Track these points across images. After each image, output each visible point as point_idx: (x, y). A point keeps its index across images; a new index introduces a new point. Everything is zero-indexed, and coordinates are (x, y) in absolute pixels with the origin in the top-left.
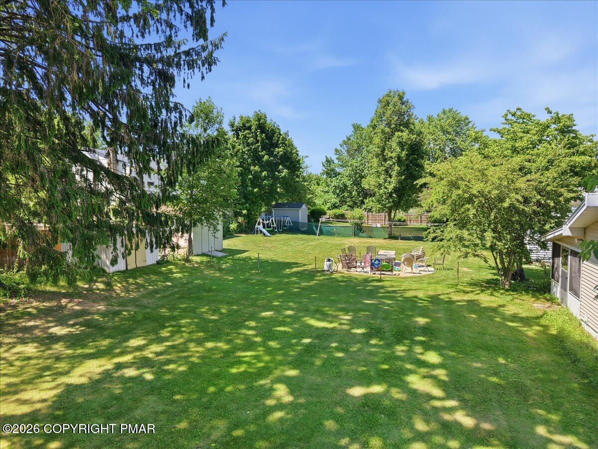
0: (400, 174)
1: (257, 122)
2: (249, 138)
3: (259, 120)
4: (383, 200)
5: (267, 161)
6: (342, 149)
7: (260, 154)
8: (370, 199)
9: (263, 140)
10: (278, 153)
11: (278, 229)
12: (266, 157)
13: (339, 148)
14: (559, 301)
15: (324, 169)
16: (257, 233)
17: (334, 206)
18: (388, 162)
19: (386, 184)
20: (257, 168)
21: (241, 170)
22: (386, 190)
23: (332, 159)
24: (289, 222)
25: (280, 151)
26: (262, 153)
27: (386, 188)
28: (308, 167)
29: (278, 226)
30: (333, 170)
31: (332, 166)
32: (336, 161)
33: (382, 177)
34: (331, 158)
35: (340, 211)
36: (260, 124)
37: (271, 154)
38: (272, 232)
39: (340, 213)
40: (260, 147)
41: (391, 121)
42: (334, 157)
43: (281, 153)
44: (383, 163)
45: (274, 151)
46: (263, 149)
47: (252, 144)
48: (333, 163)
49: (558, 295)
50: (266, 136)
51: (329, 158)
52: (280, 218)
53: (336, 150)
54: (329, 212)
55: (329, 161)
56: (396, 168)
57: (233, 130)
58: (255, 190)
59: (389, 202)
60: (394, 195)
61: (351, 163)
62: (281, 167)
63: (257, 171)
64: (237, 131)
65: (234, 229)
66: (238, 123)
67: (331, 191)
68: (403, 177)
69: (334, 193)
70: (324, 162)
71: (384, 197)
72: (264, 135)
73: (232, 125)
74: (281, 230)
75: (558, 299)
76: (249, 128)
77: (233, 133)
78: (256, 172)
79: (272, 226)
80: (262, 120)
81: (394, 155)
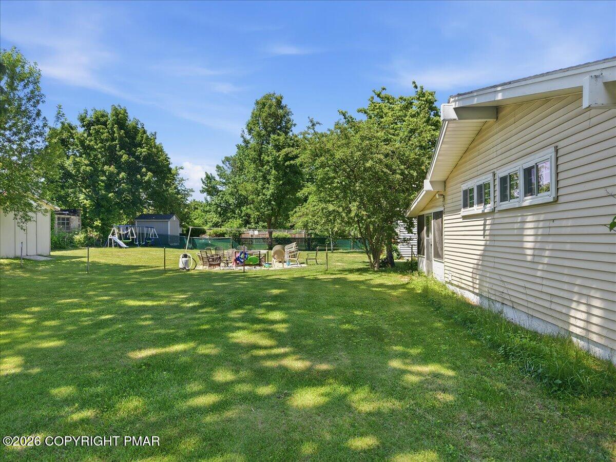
0: (277, 179)
1: (114, 117)
2: (102, 133)
3: (117, 115)
4: (261, 208)
5: (127, 162)
6: (224, 166)
7: (117, 153)
8: (248, 207)
9: (121, 138)
10: (141, 154)
11: (139, 242)
12: (125, 157)
13: (221, 165)
14: (426, 274)
15: (204, 186)
16: (111, 246)
17: (216, 225)
18: (265, 166)
19: (264, 191)
20: (112, 168)
21: (90, 170)
22: (264, 197)
23: (213, 175)
24: (155, 234)
25: (143, 151)
26: (121, 153)
27: (264, 194)
28: (183, 180)
29: (139, 238)
30: (214, 188)
31: (213, 183)
32: (217, 178)
33: (261, 183)
34: (211, 174)
35: (222, 229)
36: (118, 119)
37: (131, 153)
38: (131, 244)
39: (221, 232)
40: (118, 146)
41: (266, 123)
42: (215, 174)
43: (144, 153)
44: (260, 168)
45: (135, 152)
46: (121, 149)
47: (107, 140)
48: (214, 180)
49: (425, 269)
50: (125, 133)
51: (209, 174)
52: (143, 230)
53: (218, 167)
54: (208, 232)
55: (209, 178)
56: (273, 172)
57: (83, 126)
58: (110, 195)
59: (268, 210)
60: (273, 203)
61: (233, 179)
62: (144, 170)
63: (113, 173)
64: (88, 126)
65: (80, 241)
66: (91, 116)
67: (212, 211)
68: (281, 182)
69: (216, 212)
70: (203, 179)
71: (263, 204)
72: (123, 131)
73: (82, 120)
74: (144, 243)
75: (424, 273)
76: (105, 124)
77: (83, 129)
78: (111, 174)
79: (131, 237)
80: (121, 115)
81: (270, 159)
